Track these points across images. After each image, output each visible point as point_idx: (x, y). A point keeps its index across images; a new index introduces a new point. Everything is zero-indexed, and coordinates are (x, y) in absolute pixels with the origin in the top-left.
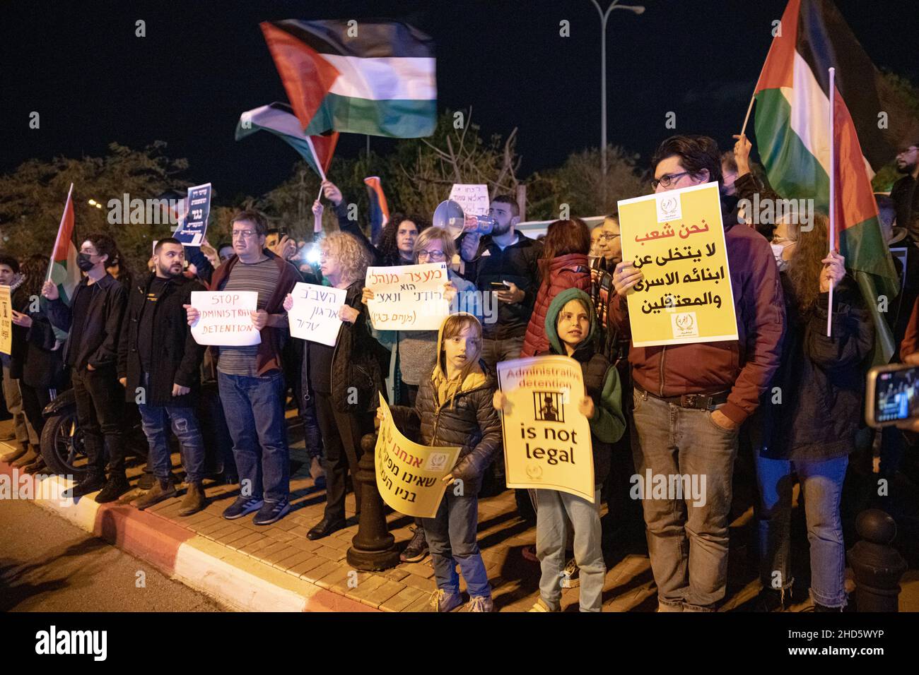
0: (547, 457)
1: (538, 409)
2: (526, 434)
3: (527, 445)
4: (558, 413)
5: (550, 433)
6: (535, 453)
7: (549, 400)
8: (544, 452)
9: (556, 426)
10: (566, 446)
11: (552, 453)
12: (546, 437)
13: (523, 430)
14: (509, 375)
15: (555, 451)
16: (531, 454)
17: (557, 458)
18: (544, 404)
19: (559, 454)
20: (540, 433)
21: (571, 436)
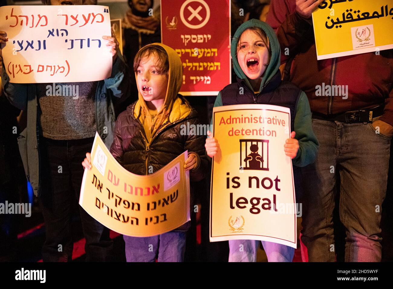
0: (249, 206)
1: (244, 157)
2: (231, 184)
3: (231, 195)
4: (263, 161)
5: (254, 181)
6: (238, 203)
7: (254, 148)
8: (246, 202)
9: (260, 174)
10: (269, 194)
11: (255, 202)
12: (250, 186)
13: (228, 179)
14: (221, 123)
15: (258, 199)
16: (234, 205)
17: (259, 206)
18: (249, 152)
19: (262, 202)
20: (244, 182)
21: (274, 183)
